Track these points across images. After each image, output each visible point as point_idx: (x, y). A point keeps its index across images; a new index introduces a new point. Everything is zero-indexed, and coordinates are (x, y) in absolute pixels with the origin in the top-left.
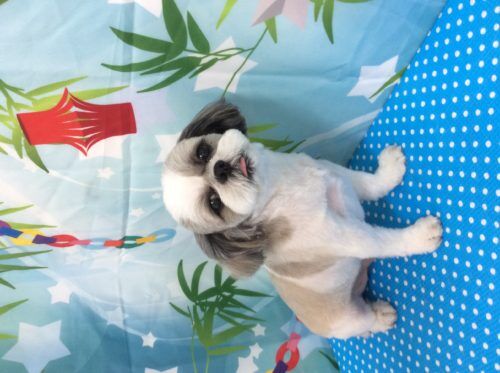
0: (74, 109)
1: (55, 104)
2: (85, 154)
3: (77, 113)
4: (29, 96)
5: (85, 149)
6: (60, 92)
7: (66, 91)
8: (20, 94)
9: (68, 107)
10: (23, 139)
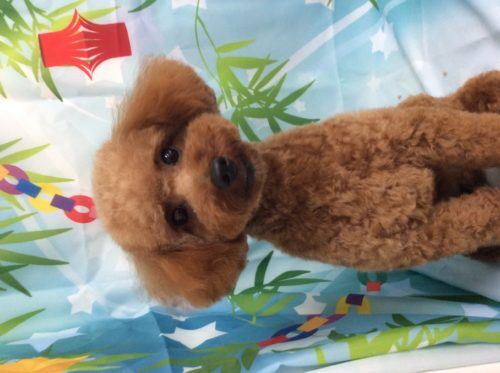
0: (82, 29)
1: (67, 24)
2: (91, 77)
3: (83, 32)
4: (49, 17)
5: (90, 72)
6: (71, 13)
7: (76, 13)
8: (43, 16)
9: (77, 28)
10: (40, 60)
